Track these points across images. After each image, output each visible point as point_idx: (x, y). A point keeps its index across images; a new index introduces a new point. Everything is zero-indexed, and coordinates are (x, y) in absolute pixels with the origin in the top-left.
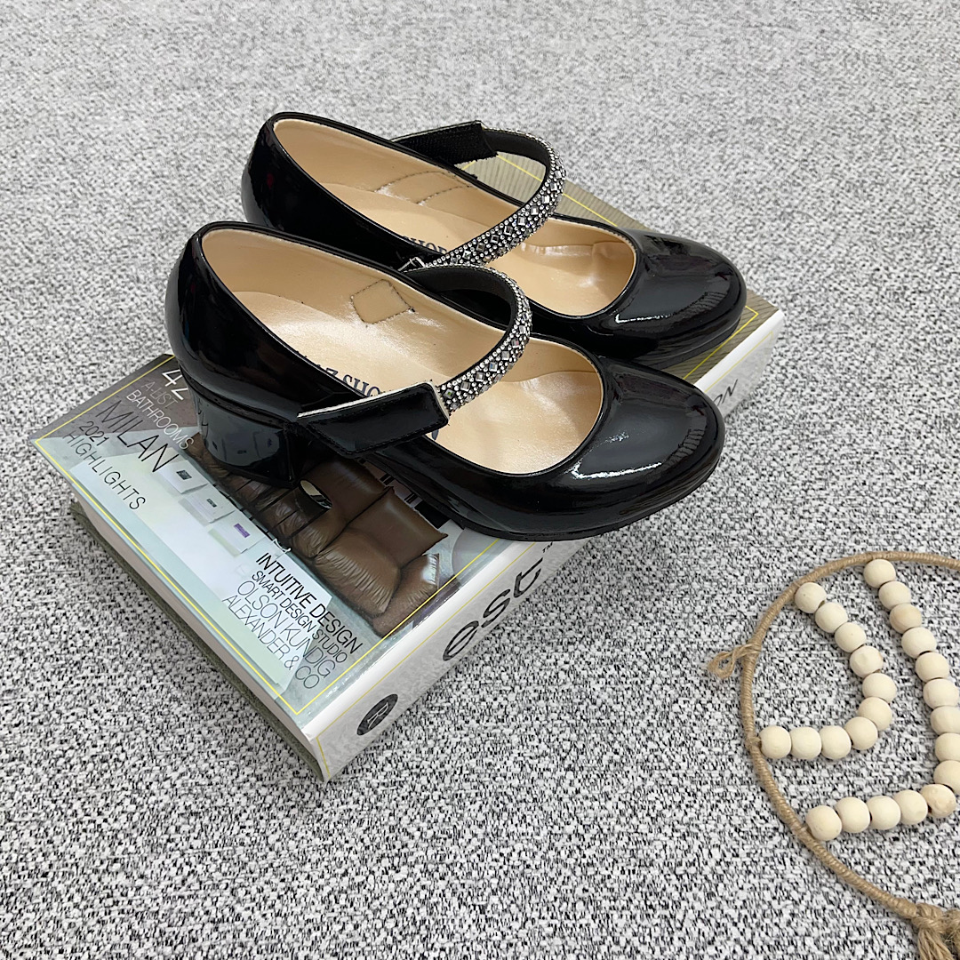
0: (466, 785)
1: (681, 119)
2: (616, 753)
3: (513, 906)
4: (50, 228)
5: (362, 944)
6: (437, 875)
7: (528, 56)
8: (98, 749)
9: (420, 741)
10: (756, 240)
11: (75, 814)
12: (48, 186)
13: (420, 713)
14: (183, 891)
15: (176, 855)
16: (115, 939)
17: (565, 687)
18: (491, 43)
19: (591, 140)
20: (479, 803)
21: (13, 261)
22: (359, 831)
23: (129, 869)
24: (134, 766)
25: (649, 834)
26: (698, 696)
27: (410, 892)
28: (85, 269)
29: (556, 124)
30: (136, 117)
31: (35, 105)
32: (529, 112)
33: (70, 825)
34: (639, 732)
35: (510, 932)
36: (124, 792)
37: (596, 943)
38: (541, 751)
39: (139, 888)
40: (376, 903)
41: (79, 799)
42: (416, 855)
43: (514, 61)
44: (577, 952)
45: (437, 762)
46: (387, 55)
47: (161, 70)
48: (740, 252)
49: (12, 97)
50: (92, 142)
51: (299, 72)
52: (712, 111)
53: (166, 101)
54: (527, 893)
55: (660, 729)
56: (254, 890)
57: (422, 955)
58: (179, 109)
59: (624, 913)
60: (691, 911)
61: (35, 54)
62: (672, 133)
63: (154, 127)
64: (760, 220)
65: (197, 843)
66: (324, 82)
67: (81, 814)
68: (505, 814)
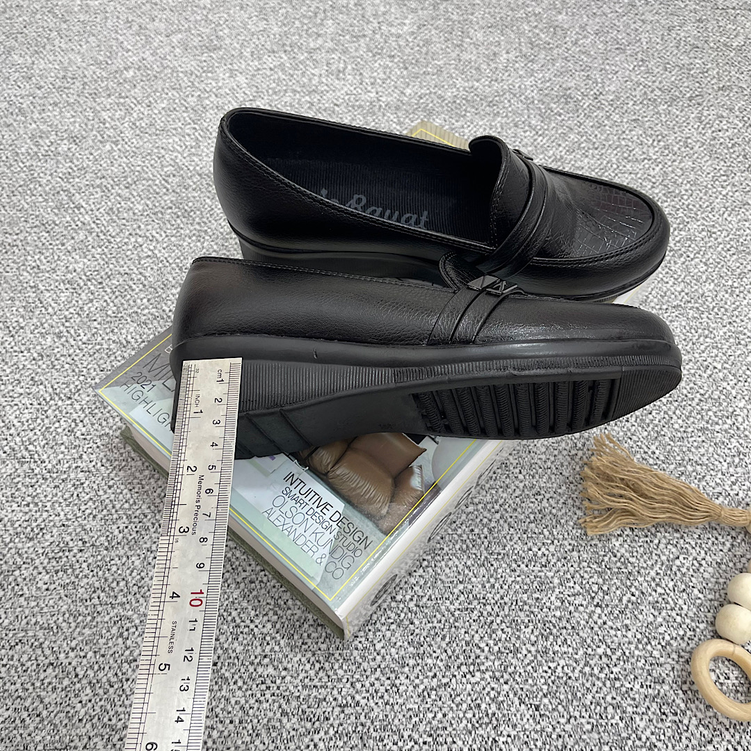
0: (522, 614)
1: (666, 84)
2: (633, 595)
3: (560, 707)
4: (180, 163)
5: (450, 729)
6: (502, 681)
7: (541, 30)
8: (247, 574)
9: (484, 579)
10: (729, 188)
11: (234, 620)
12: (175, 129)
13: (483, 557)
14: (316, 682)
15: (309, 655)
16: (270, 714)
17: (593, 543)
18: (511, 20)
19: (594, 104)
20: (531, 627)
21: (155, 190)
22: (444, 645)
23: (276, 663)
24: (274, 587)
25: (661, 659)
26: (695, 555)
27: (483, 692)
28: (209, 198)
29: (566, 89)
30: (239, 74)
31: (161, 63)
32: (543, 77)
33: (231, 627)
34: (649, 579)
35: (558, 725)
36: (268, 606)
37: (624, 738)
38: (576, 591)
39: (284, 678)
40: (458, 699)
41: (236, 609)
42: (486, 664)
43: (530, 34)
44: (610, 744)
45: (498, 596)
46: (429, 26)
47: (255, 36)
48: (717, 198)
49: (143, 55)
50: (207, 95)
51: (362, 40)
52: (691, 79)
53: (261, 62)
54: (570, 697)
55: (666, 578)
56: (368, 685)
57: (494, 739)
58: (271, 69)
59: (644, 717)
60: (694, 718)
61: (157, 20)
62: (659, 97)
63: (254, 83)
64: (731, 171)
65: (324, 647)
66: (382, 48)
67: (238, 621)
68: (551, 637)
